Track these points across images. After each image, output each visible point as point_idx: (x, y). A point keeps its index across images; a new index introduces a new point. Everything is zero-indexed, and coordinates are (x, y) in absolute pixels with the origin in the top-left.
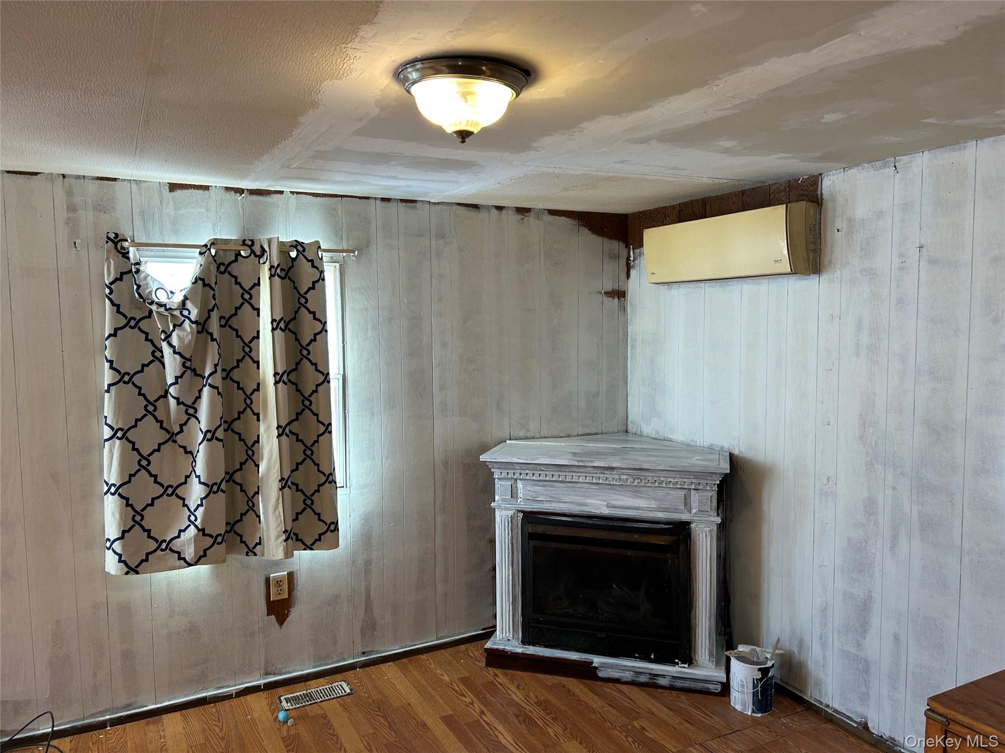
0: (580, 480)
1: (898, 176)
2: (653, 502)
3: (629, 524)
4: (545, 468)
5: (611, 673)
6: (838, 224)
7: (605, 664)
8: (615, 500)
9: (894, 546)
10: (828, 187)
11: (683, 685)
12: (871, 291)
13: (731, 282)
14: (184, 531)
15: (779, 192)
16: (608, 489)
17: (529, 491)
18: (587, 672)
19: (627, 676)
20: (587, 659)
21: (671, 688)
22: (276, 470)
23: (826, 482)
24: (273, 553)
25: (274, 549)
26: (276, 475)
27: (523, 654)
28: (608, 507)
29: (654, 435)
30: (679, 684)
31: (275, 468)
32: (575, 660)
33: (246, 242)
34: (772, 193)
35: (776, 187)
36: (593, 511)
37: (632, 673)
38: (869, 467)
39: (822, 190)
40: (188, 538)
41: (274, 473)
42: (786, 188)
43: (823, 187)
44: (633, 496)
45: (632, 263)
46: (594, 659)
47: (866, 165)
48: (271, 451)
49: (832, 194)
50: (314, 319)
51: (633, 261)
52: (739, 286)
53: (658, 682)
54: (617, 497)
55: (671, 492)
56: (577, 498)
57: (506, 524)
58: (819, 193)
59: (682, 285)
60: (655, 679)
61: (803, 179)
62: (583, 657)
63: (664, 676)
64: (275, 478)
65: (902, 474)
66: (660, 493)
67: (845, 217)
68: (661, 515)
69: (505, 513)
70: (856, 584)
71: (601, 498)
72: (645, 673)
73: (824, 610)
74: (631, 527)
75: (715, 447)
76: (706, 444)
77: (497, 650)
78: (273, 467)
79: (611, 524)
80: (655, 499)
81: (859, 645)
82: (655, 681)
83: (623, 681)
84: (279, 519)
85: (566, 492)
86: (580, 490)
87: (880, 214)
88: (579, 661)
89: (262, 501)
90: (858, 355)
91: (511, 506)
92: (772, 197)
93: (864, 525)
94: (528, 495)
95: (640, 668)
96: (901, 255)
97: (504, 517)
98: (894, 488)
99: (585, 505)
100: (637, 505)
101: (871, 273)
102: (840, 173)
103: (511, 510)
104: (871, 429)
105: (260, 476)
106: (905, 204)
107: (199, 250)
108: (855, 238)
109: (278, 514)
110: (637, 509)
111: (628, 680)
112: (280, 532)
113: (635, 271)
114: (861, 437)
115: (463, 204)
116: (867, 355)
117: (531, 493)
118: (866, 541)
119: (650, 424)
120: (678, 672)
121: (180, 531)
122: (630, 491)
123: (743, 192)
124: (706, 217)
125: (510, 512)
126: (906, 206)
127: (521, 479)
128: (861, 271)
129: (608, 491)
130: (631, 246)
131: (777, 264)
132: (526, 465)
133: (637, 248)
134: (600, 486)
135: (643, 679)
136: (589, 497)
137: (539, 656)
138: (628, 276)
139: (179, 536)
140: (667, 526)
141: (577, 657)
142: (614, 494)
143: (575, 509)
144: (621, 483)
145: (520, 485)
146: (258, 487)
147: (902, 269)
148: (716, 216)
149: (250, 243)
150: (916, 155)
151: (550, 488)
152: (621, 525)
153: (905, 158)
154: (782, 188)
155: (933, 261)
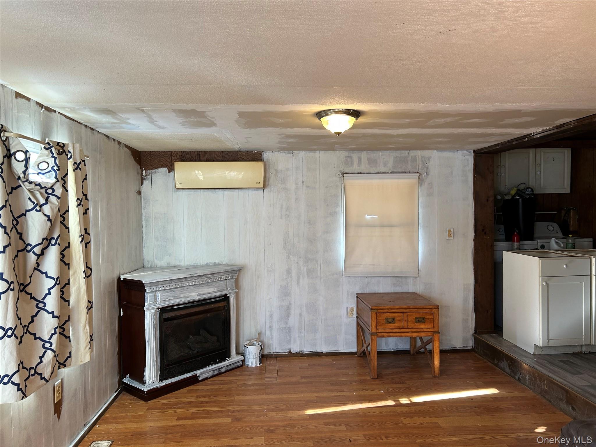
0: (188, 285)
1: (294, 158)
2: (215, 288)
3: (208, 301)
4: (174, 282)
5: (205, 376)
6: (271, 171)
7: (202, 372)
8: (201, 291)
9: (298, 283)
10: (266, 157)
11: (230, 368)
12: (286, 196)
13: (217, 190)
14: (43, 356)
15: (243, 155)
16: (198, 286)
17: (164, 296)
18: (194, 380)
19: (210, 374)
20: (194, 374)
21: (227, 371)
22: (84, 301)
23: (270, 266)
24: (81, 359)
25: (83, 357)
26: (84, 304)
27: (166, 385)
28: (198, 295)
29: (166, 265)
30: (229, 368)
31: (83, 299)
32: (190, 377)
33: (60, 144)
34: (239, 155)
35: (241, 153)
36: (192, 299)
37: (212, 372)
38: (288, 257)
39: (263, 157)
40: (48, 360)
41: (83, 303)
42: (246, 154)
43: (264, 156)
44: (208, 287)
45: (144, 177)
46: (197, 372)
47: (282, 152)
48: (79, 289)
49: (268, 160)
50: (86, 199)
51: (145, 176)
52: (222, 192)
53: (222, 371)
54: (201, 290)
55: (221, 282)
56: (186, 294)
57: (152, 317)
58: (262, 158)
59: (185, 190)
60: (220, 370)
61: (254, 152)
62: (192, 374)
63: (223, 368)
64: (84, 306)
65: (300, 257)
66: (218, 284)
67: (274, 169)
68: (218, 294)
69: (151, 311)
70: (284, 301)
71: (195, 292)
72: (216, 369)
73: (271, 316)
74: (209, 302)
75: (210, 263)
76: (204, 263)
77: (153, 389)
78: (82, 299)
79: (201, 303)
80: (216, 287)
81: (286, 323)
82: (221, 371)
83: (209, 377)
84: (87, 334)
85: (181, 293)
86: (186, 290)
87: (288, 169)
88: (191, 376)
89: (71, 325)
90: (281, 218)
91: (155, 306)
92: (239, 157)
93: (286, 278)
94: (163, 298)
95: (215, 367)
96: (296, 184)
97: (151, 313)
98: (297, 263)
99: (188, 297)
100: (209, 291)
101: (286, 189)
102: (271, 152)
103: (154, 309)
104: (288, 244)
105: (70, 308)
106: (297, 167)
107: (44, 146)
108: (278, 176)
109: (86, 331)
110: (209, 293)
111: (210, 376)
112: (87, 343)
113: (147, 182)
114: (284, 247)
115: (106, 135)
116: (285, 218)
117: (164, 297)
118: (288, 284)
119: (163, 260)
120: (228, 363)
121: (41, 358)
122: (207, 286)
123: (223, 152)
124: (200, 161)
125: (154, 310)
126: (297, 168)
127: (158, 291)
128: (282, 188)
129: (198, 288)
130: (144, 169)
131: (258, 184)
132: (165, 282)
133: (149, 170)
134: (194, 286)
135: (216, 372)
136: (191, 293)
137: (174, 382)
138: (142, 184)
139: (41, 362)
140: (222, 298)
141: (190, 375)
142: (201, 288)
143: (185, 300)
144: (204, 282)
145: (158, 294)
146: (69, 316)
147: (297, 189)
148: (206, 161)
149: (62, 145)
150: (300, 152)
151: (174, 292)
152: (205, 302)
153: (296, 152)
154: (244, 154)
155: (307, 187)
